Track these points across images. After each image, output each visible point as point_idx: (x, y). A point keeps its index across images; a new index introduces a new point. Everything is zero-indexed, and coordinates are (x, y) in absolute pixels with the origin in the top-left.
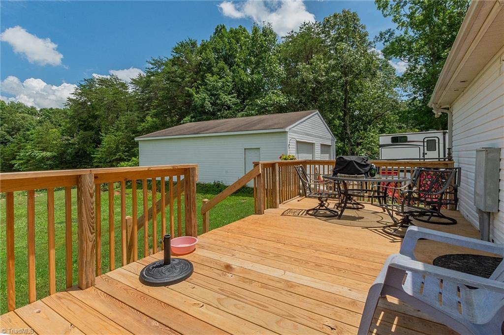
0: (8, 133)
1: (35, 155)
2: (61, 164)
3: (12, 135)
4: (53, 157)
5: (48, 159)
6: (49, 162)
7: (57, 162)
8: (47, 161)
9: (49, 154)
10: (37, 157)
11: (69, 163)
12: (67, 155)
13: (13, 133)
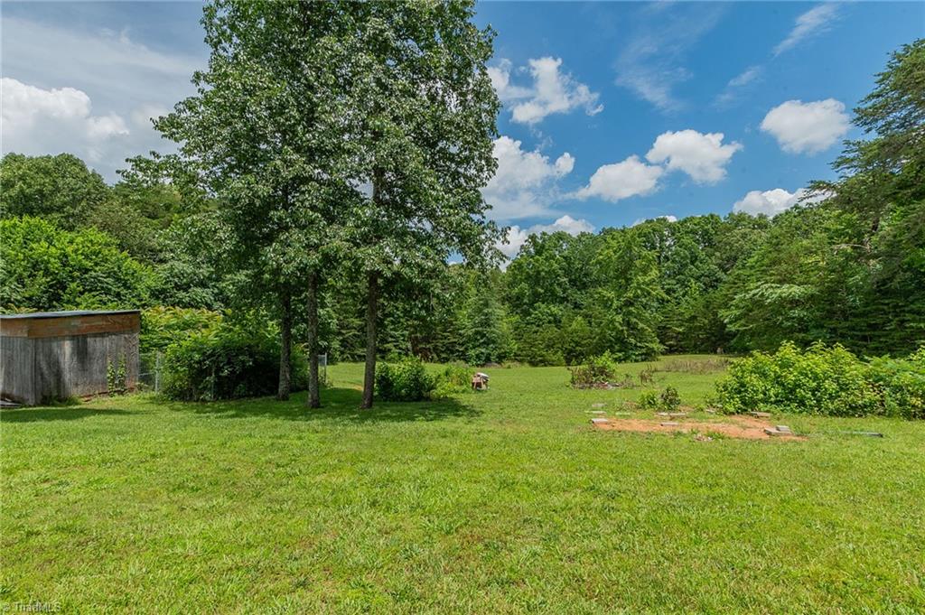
0: (720, 266)
1: (763, 294)
2: (831, 319)
3: (725, 271)
4: (809, 299)
5: (795, 303)
6: (796, 313)
7: (818, 314)
8: (790, 309)
9: (796, 290)
10: (768, 298)
11: (855, 316)
12: (849, 292)
13: (728, 266)
